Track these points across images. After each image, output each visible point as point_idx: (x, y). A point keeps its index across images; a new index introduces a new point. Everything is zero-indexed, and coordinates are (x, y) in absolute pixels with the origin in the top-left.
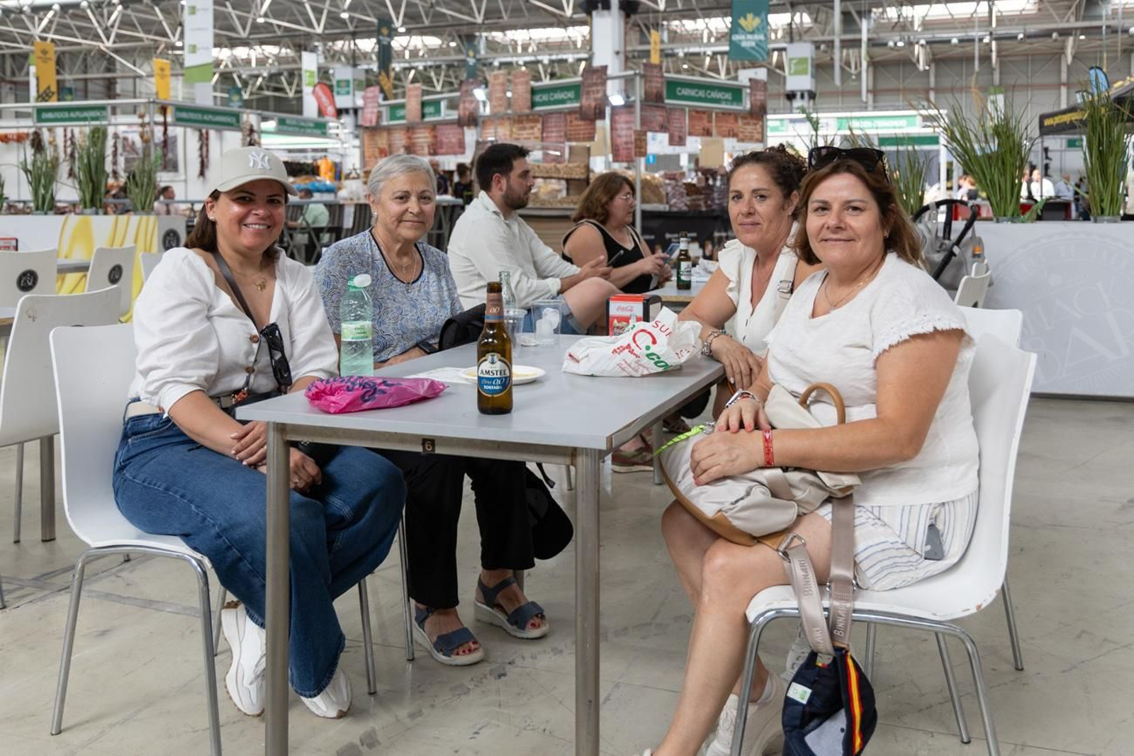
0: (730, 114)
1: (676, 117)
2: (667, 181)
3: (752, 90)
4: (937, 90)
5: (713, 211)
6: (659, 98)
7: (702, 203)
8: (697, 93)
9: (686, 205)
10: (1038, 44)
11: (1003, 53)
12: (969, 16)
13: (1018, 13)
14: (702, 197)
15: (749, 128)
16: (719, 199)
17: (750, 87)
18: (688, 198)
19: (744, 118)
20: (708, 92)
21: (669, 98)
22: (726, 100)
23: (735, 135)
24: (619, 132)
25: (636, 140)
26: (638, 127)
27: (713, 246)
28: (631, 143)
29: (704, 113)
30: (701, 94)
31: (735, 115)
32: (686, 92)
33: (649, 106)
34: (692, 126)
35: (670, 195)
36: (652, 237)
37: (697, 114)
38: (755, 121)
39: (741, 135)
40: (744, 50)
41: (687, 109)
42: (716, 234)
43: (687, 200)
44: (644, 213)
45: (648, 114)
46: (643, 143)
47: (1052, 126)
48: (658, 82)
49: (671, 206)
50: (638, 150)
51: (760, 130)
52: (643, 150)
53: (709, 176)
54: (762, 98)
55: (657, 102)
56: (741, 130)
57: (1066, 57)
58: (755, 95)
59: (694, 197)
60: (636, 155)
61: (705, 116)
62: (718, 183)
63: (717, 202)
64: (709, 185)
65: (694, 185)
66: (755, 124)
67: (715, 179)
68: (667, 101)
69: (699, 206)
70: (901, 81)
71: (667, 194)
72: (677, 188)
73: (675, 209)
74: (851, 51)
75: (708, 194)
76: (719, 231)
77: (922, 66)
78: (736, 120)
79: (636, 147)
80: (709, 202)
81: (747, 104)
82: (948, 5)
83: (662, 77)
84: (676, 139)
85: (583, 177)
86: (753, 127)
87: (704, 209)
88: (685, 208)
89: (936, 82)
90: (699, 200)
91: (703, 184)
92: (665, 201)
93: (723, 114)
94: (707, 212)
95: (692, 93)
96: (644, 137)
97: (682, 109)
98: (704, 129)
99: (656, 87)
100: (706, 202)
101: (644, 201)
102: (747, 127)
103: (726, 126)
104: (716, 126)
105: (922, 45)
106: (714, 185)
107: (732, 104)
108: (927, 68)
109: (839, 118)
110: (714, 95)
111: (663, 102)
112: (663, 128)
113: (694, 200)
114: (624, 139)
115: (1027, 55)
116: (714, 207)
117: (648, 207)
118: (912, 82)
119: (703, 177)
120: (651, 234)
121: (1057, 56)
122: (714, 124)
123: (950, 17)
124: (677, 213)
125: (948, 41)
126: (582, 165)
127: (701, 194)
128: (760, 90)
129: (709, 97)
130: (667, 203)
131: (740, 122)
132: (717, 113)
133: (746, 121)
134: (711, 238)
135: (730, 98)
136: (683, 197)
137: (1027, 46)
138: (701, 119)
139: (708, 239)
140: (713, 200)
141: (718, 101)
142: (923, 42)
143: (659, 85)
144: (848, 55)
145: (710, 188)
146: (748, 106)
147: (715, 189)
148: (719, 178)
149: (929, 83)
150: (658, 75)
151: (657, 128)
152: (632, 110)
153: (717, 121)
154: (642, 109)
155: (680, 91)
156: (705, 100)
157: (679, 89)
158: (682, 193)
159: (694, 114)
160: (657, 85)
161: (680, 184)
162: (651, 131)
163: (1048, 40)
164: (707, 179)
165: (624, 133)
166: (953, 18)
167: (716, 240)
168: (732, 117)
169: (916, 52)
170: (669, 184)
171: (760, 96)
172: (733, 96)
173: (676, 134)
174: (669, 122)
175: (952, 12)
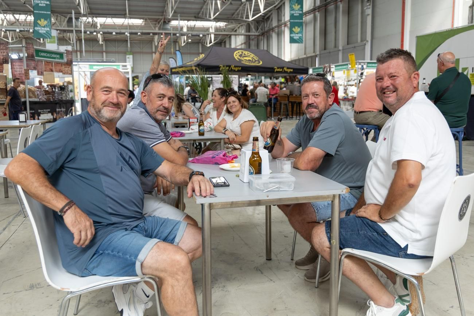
0: (59, 63)
1: (40, 64)
2: (37, 89)
3: (67, 54)
4: (107, 52)
5: (56, 101)
6: (33, 56)
7: (51, 98)
8: (47, 55)
9: (45, 99)
10: (144, 37)
11: (131, 39)
12: (122, 24)
13: (140, 25)
14: (51, 95)
15: (66, 69)
16: (57, 96)
17: (66, 53)
18: (46, 96)
19: (64, 65)
20: (51, 54)
21: (36, 56)
22: (58, 58)
23: (61, 72)
24: (16, 69)
25: (25, 73)
26: (26, 68)
27: (57, 114)
28: (22, 74)
29: (50, 62)
30: (48, 55)
31: (61, 64)
32: (42, 54)
33: (29, 59)
34: (46, 68)
35: (39, 94)
36: (33, 111)
37: (47, 63)
38: (68, 66)
39: (64, 72)
40: (40, 33)
41: (43, 61)
42: (57, 110)
43: (45, 97)
44: (30, 102)
45: (29, 63)
46: (28, 74)
47: (175, 72)
48: (32, 50)
49: (39, 99)
50: (26, 77)
51: (70, 70)
52: (28, 77)
53: (53, 87)
54: (71, 57)
55: (32, 58)
56: (64, 70)
57: (154, 42)
58: (68, 56)
59: (48, 96)
60: (25, 79)
61: (50, 64)
62: (57, 90)
63: (57, 97)
64: (53, 91)
65: (48, 91)
66: (69, 67)
67: (55, 89)
68: (36, 58)
69: (50, 99)
70: (91, 48)
71: (38, 94)
72: (41, 92)
73: (41, 100)
74: (70, 34)
75: (53, 94)
76: (58, 109)
77: (101, 42)
78: (62, 66)
79: (25, 76)
80: (54, 98)
81: (65, 60)
82: (113, 19)
83: (33, 48)
84: (40, 73)
85: (4, 87)
86: (68, 68)
87: (52, 100)
88: (45, 100)
89: (106, 49)
90: (50, 97)
91: (51, 91)
92: (37, 97)
93: (57, 63)
94: (53, 101)
95: (45, 54)
96: (28, 72)
97: (41, 61)
98: (50, 69)
99: (32, 52)
100: (52, 98)
101: (30, 97)
102: (66, 68)
103: (58, 68)
104: (55, 68)
105: (101, 34)
106: (55, 91)
107: (60, 60)
108: (102, 43)
109: (90, 65)
110: (53, 56)
111: (34, 58)
112: (35, 69)
113: (48, 97)
114: (18, 73)
115: (140, 41)
116: (56, 99)
117: (31, 100)
118: (96, 49)
119: (51, 88)
120: (33, 110)
121: (151, 42)
122: (54, 67)
123: (113, 24)
124: (41, 102)
125: (111, 33)
126: (3, 83)
127: (51, 94)
128: (70, 55)
129: (51, 56)
130: (38, 98)
131: (63, 67)
132: (54, 63)
133: (65, 66)
134: (56, 111)
135: (59, 57)
136: (44, 95)
137: (140, 37)
138: (49, 65)
139: (54, 112)
140: (55, 97)
141: (55, 58)
142: (101, 33)
143: (32, 51)
144: (69, 36)
145: (54, 92)
146: (66, 61)
147: (56, 92)
148: (57, 88)
149: (103, 49)
150: (32, 47)
151: (33, 68)
152: (22, 61)
153: (55, 66)
154: (27, 61)
155: (40, 54)
156: (50, 58)
157: (40, 53)
158: (44, 94)
159: (46, 63)
160: (31, 51)
161: (42, 90)
162: (31, 70)
163: (149, 36)
164: (52, 89)
165: (18, 70)
166: (115, 24)
167: (57, 112)
168: (60, 64)
169: (99, 37)
170: (38, 91)
171: (70, 57)
172: (60, 56)
173: (40, 71)
174: (37, 66)
175: (114, 22)
